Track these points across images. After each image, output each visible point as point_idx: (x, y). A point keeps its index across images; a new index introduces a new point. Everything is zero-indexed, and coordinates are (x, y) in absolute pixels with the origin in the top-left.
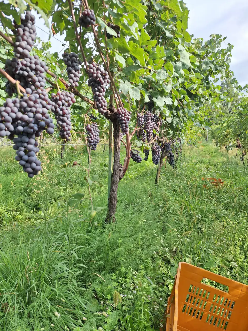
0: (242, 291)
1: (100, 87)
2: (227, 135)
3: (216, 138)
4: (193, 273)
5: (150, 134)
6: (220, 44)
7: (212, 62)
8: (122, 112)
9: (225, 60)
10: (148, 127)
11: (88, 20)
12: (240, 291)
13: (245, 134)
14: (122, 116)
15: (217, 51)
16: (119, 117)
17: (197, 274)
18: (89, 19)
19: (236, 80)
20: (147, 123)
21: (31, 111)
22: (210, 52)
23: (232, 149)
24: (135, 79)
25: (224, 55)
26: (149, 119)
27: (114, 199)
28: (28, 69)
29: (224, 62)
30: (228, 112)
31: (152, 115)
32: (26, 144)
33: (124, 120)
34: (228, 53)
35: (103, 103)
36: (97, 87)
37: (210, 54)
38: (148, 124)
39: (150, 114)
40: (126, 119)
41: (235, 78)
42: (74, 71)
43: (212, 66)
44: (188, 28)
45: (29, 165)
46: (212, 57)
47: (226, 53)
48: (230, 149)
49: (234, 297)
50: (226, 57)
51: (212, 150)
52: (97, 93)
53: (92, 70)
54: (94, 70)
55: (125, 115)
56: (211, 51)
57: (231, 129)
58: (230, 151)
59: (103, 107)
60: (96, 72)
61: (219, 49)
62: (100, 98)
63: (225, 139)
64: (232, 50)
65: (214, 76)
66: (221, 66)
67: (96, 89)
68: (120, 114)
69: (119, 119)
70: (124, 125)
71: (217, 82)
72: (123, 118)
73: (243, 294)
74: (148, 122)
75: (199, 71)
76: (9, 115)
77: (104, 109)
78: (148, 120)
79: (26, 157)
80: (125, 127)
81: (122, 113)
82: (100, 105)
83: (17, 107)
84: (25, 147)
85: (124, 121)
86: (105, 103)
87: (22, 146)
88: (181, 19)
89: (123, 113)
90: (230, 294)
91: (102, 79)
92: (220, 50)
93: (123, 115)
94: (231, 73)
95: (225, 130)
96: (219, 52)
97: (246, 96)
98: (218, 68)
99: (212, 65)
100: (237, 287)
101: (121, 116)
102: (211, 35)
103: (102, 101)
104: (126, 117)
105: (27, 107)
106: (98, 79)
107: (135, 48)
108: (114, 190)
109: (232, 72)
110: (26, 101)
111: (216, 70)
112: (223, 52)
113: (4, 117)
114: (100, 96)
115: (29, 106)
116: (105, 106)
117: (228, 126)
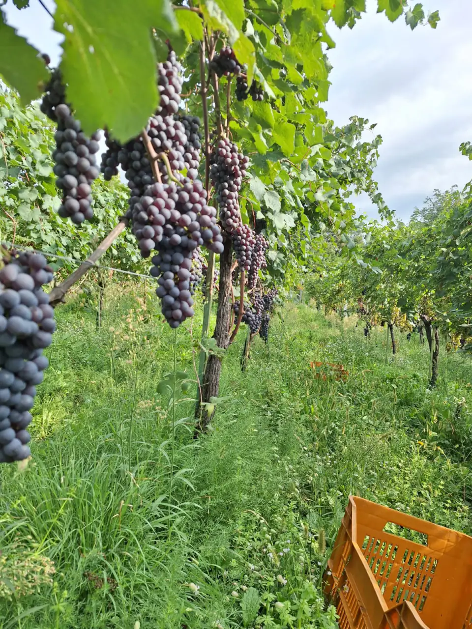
0: (448, 541)
1: (232, 182)
2: (339, 291)
3: (317, 295)
4: (370, 515)
5: (254, 276)
6: (360, 135)
7: (348, 163)
8: (242, 230)
9: (366, 162)
10: (257, 263)
11: (232, 64)
12: (446, 542)
13: (375, 290)
14: (243, 238)
15: (357, 145)
16: (234, 239)
17: (377, 516)
18: (234, 63)
19: (381, 196)
20: (256, 254)
21: (194, 210)
22: (344, 146)
23: (349, 316)
24: (269, 175)
25: (366, 152)
26: (260, 247)
27: (214, 388)
28: (163, 135)
29: (365, 165)
30: (334, 252)
31: (265, 242)
32: (177, 268)
33: (244, 245)
34: (373, 151)
35: (235, 211)
36: (226, 181)
37: (343, 149)
38: (257, 258)
39: (262, 240)
40: (248, 243)
41: (380, 194)
42: (192, 149)
43: (348, 170)
44: (327, 100)
45: (178, 305)
46: (345, 154)
47: (369, 150)
48: (346, 314)
49: (436, 552)
50: (368, 157)
51: (311, 317)
52: (227, 192)
53: (224, 151)
54: (227, 151)
55: (248, 236)
56: (347, 144)
57: (348, 281)
58: (346, 319)
59: (234, 217)
60: (230, 155)
61: (359, 143)
62: (231, 201)
63: (335, 299)
64: (379, 147)
65: (345, 186)
66: (360, 171)
67: (226, 185)
68: (238, 233)
69: (236, 242)
70: (244, 253)
71: (348, 197)
72: (244, 241)
73: (451, 546)
74: (258, 253)
75: (326, 175)
76: (161, 212)
77: (235, 221)
78: (259, 251)
79: (176, 291)
80: (245, 258)
81: (242, 232)
82: (229, 213)
83: (173, 199)
84: (175, 273)
85: (245, 247)
86: (237, 210)
87: (171, 271)
88: (316, 84)
89: (244, 233)
90: (430, 548)
91: (238, 168)
92: (362, 144)
93: (245, 235)
94: (373, 184)
95: (337, 282)
96: (358, 147)
97: (380, 227)
98: (356, 174)
99: (348, 168)
100: (441, 535)
101: (240, 237)
102: (352, 117)
103: (232, 206)
104: (249, 239)
105: (188, 202)
106: (233, 168)
107: (279, 123)
108: (215, 371)
109: (376, 183)
110: (189, 192)
111: (353, 176)
112: (364, 148)
113: (154, 216)
114: (231, 198)
115: (192, 200)
116: (236, 216)
117: (343, 276)
